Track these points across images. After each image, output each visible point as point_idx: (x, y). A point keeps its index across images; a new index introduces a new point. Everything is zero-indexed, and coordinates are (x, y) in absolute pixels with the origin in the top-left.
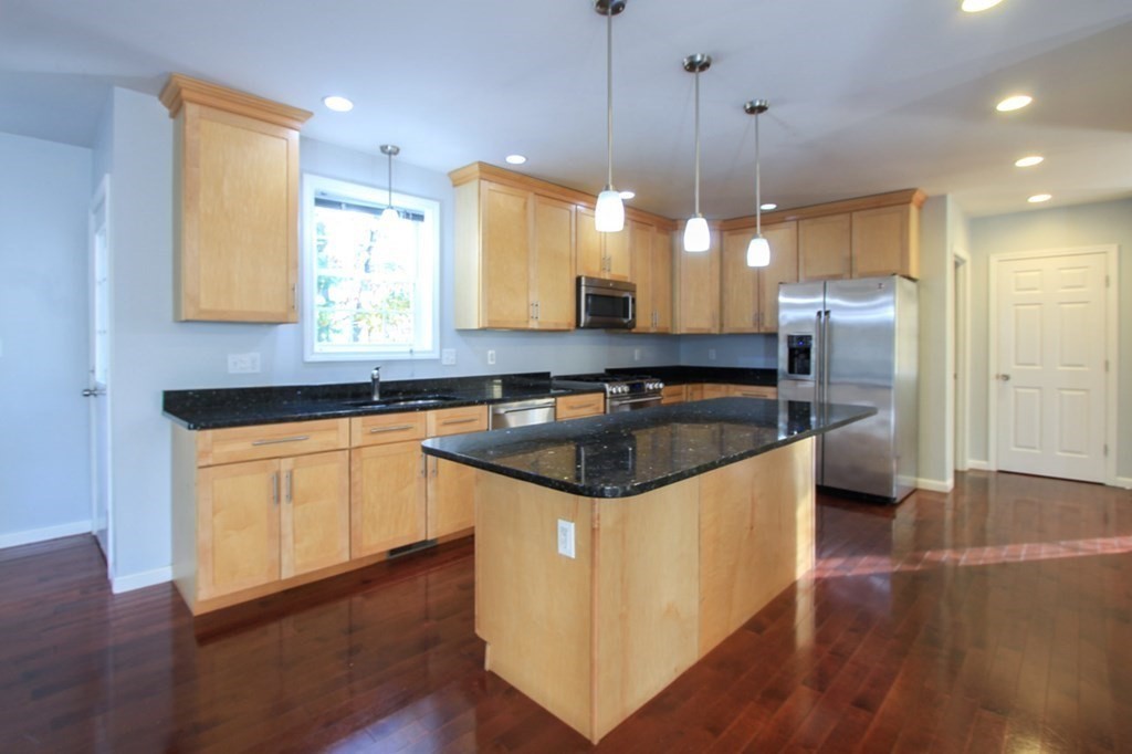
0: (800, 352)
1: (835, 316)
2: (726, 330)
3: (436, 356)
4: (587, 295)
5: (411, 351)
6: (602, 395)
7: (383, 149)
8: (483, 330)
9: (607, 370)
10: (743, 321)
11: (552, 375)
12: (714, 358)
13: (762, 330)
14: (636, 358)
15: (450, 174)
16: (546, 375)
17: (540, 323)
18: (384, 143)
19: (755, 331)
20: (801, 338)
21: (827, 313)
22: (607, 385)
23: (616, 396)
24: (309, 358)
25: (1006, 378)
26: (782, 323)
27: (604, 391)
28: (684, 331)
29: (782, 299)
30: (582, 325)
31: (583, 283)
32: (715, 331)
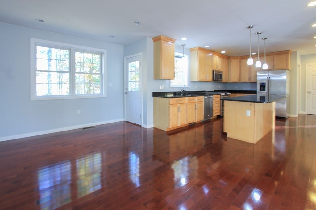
0: (263, 87)
1: (272, 78)
2: (241, 81)
3: (188, 86)
4: (215, 74)
5: (184, 86)
6: (220, 95)
7: (182, 45)
8: (199, 81)
9: (215, 90)
10: (245, 79)
11: (206, 91)
12: (236, 88)
13: (251, 81)
14: (219, 88)
15: (190, 49)
16: (204, 91)
17: (207, 80)
18: (182, 44)
19: (249, 81)
20: (263, 83)
21: (269, 78)
22: (221, 93)
23: (222, 95)
24: (171, 87)
25: (310, 92)
26: (258, 80)
27: (220, 94)
28: (231, 82)
29: (258, 74)
30: (214, 80)
31: (214, 71)
32: (239, 82)
